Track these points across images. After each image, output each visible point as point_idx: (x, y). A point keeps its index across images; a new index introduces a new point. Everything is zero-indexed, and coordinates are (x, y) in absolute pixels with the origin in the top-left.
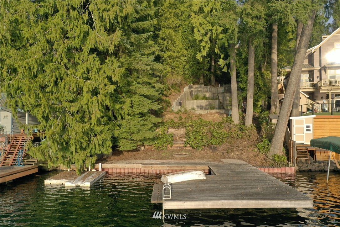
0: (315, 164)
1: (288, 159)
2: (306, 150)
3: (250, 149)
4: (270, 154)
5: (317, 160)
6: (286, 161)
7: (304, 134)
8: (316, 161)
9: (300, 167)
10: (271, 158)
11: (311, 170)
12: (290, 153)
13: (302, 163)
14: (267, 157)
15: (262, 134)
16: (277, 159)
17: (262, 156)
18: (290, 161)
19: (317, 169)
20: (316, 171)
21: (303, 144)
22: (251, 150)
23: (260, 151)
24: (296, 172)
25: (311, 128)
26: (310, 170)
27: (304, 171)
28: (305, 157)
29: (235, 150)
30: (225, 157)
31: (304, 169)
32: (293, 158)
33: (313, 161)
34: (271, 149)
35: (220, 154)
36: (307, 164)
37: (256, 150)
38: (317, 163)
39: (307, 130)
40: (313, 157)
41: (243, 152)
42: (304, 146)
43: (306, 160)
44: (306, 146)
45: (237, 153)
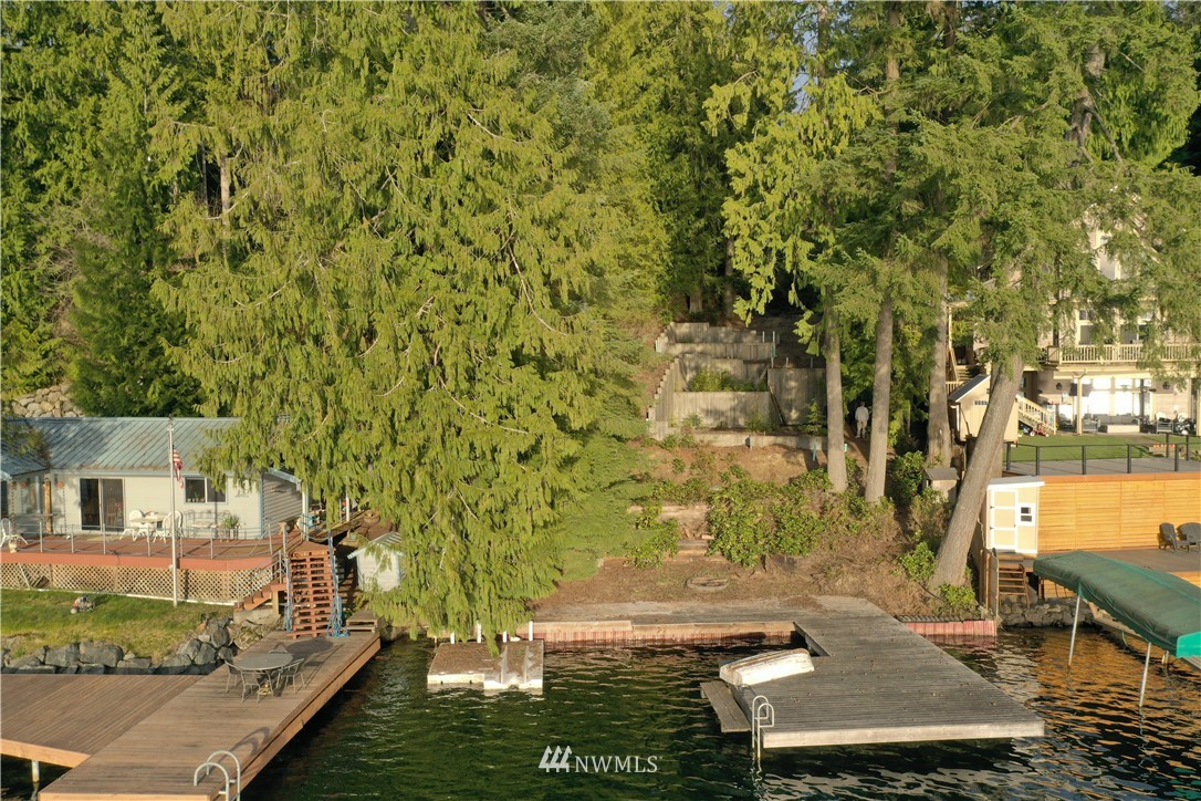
0: (1041, 607)
1: (979, 597)
2: (1019, 570)
3: (884, 568)
4: (934, 585)
5: (1046, 596)
6: (973, 602)
7: (1016, 529)
8: (1042, 601)
9: (1007, 615)
10: (937, 593)
11: (1031, 625)
12: (984, 580)
13: (1011, 604)
14: (927, 590)
15: (912, 528)
16: (952, 597)
17: (913, 588)
18: (984, 601)
19: (1047, 621)
20: (1043, 627)
21: (1012, 553)
22: (886, 572)
23: (909, 576)
24: (999, 630)
25: (1033, 513)
26: (1031, 623)
27: (1015, 626)
28: (1019, 590)
29: (845, 569)
30: (820, 591)
31: (1015, 621)
32: (989, 595)
33: (1036, 600)
34: (938, 571)
35: (808, 579)
36: (1022, 607)
37: (900, 572)
38: (1047, 606)
39: (1024, 519)
40: (1037, 590)
41: (868, 578)
42: (1016, 558)
43: (1020, 597)
44: (1021, 558)
45: (851, 579)
